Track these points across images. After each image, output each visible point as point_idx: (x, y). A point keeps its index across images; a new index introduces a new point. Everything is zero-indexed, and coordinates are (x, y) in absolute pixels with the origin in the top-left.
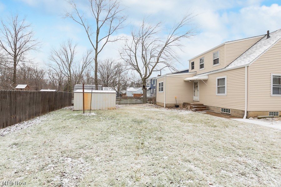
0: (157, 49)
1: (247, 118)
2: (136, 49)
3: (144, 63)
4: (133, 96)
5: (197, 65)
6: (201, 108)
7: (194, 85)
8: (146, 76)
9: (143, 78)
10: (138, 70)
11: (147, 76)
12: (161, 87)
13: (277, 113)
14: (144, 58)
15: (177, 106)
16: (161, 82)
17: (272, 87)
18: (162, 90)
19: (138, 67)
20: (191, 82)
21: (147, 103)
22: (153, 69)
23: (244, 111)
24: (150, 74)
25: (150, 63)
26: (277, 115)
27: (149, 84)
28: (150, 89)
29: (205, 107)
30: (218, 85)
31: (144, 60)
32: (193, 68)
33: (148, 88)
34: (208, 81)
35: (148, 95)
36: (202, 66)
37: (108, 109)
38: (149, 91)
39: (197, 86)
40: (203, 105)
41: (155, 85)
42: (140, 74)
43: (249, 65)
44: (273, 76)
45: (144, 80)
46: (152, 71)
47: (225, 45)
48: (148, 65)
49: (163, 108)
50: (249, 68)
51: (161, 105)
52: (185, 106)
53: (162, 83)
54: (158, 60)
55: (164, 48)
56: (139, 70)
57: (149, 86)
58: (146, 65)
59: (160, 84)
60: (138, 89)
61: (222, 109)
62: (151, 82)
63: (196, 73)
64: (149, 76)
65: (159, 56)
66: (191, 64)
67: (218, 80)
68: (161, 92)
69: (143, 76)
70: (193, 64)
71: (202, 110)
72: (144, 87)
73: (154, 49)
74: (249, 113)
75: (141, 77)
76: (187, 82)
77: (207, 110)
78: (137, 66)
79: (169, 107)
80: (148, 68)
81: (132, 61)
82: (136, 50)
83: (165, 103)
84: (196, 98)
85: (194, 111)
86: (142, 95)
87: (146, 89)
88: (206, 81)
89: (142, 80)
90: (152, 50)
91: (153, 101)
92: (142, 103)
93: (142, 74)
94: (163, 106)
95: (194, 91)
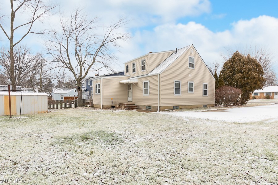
0: (93, 47)
1: (159, 111)
2: (67, 43)
3: (79, 61)
4: (63, 99)
5: (131, 69)
6: (133, 107)
7: (128, 87)
8: (81, 76)
9: (78, 79)
10: (71, 69)
11: (83, 76)
12: (98, 89)
13: (178, 107)
14: (78, 56)
15: (113, 107)
16: (97, 84)
17: (175, 89)
18: (99, 92)
19: (71, 66)
20: (125, 84)
21: (83, 106)
22: (89, 68)
23: (158, 107)
24: (86, 74)
25: (85, 61)
26: (178, 108)
27: (85, 85)
28: (86, 90)
29: (136, 107)
30: (144, 88)
31: (78, 58)
32: (127, 71)
33: (83, 90)
34: (138, 84)
35: (84, 97)
36: (134, 70)
37: (39, 113)
38: (85, 93)
39: (131, 88)
40: (135, 105)
41: (91, 86)
42: (74, 73)
43: (160, 74)
44: (176, 82)
45: (79, 80)
46: (88, 71)
47: (149, 56)
48: (83, 64)
49: (100, 109)
50: (160, 75)
51: (98, 107)
52: (120, 106)
53: (99, 85)
54: (94, 59)
55: (101, 47)
56: (73, 69)
57: (85, 87)
58: (81, 63)
59: (96, 85)
60: (70, 91)
61: (147, 106)
62: (87, 83)
63: (130, 76)
64: (84, 76)
65: (96, 54)
66: (126, 67)
67: (144, 83)
68: (98, 94)
69: (78, 76)
70: (127, 67)
71: (133, 109)
72: (79, 88)
73: (90, 46)
74: (161, 108)
75: (75, 77)
76: (122, 84)
77: (138, 108)
78: (70, 63)
79: (105, 108)
80: (83, 67)
81: (64, 58)
82: (68, 45)
83: (102, 104)
84: (130, 99)
85: (127, 110)
86: (76, 98)
87: (81, 91)
88: (136, 83)
89: (77, 80)
90: (88, 47)
91: (89, 104)
92: (77, 107)
93: (76, 73)
94: (100, 107)
95: (129, 93)
